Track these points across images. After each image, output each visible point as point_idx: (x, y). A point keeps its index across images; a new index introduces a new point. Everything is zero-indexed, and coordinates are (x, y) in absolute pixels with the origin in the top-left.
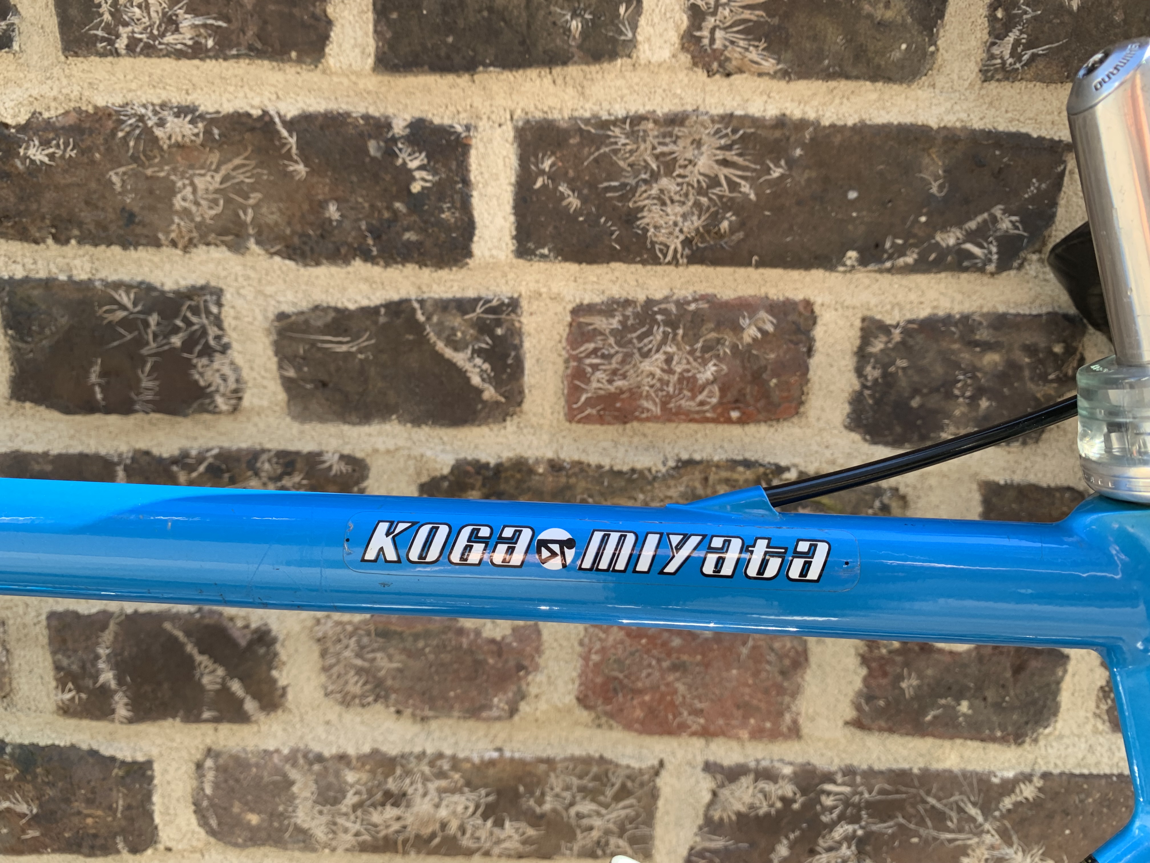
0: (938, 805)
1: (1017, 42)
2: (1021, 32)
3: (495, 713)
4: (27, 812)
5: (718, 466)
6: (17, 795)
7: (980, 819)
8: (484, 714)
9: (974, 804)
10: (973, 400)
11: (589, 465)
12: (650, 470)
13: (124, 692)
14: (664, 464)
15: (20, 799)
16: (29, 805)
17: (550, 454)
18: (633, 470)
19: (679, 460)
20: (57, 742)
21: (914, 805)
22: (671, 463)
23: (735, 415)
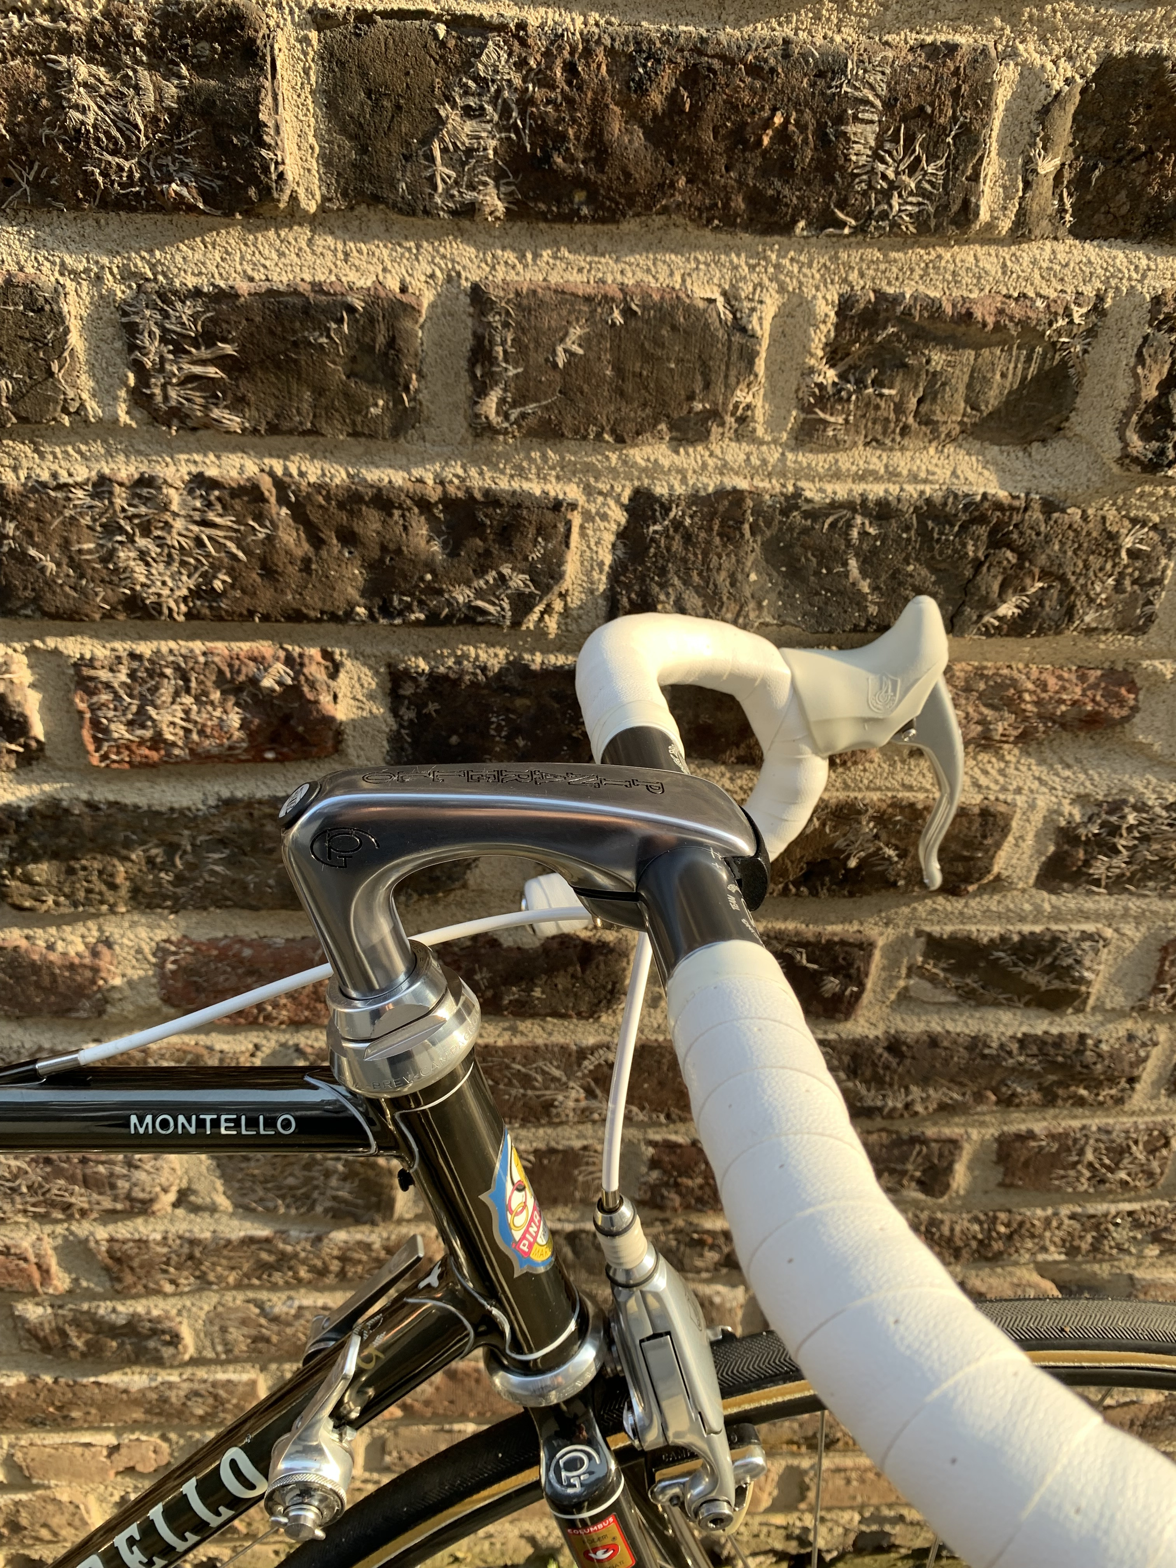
0: (523, 1070)
1: (502, 401)
2: (505, 390)
3: (83, 1014)
5: (260, 802)
7: (564, 1079)
8: (74, 1015)
9: (558, 1067)
10: (510, 738)
11: (126, 805)
12: (189, 809)
14: (204, 802)
17: (84, 796)
18: (172, 810)
19: (220, 799)
21: (500, 1071)
22: (212, 802)
23: (270, 755)
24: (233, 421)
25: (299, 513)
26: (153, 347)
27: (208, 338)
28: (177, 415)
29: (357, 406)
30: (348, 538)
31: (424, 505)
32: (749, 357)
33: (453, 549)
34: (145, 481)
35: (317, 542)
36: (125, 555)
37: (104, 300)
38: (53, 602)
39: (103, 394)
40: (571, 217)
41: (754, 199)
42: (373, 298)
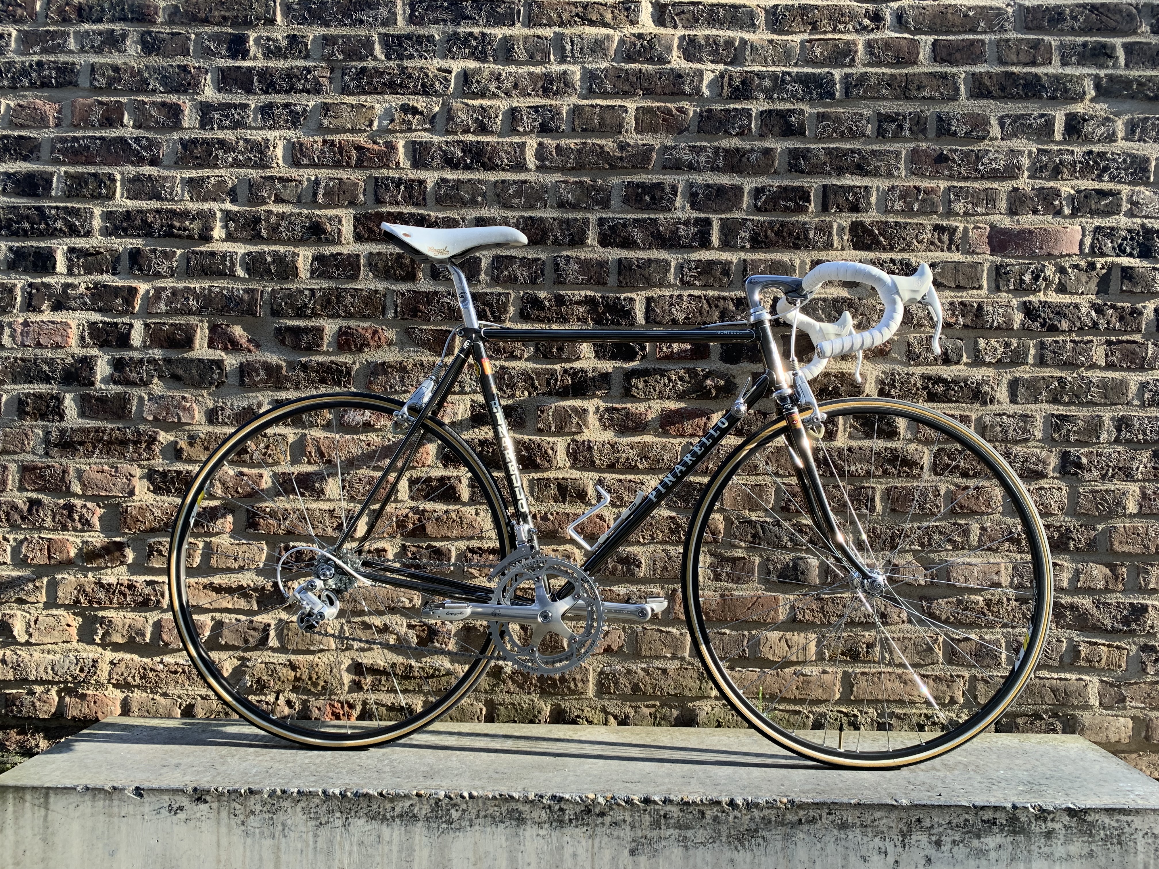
24: (698, 283)
25: (708, 302)
26: (685, 270)
27: (696, 268)
28: (688, 282)
29: (721, 280)
30: (717, 306)
31: (732, 299)
32: (795, 270)
33: (737, 308)
34: (680, 295)
35: (710, 307)
36: (674, 310)
37: (678, 263)
38: (658, 319)
39: (675, 279)
40: (761, 248)
41: (794, 243)
42: (726, 261)
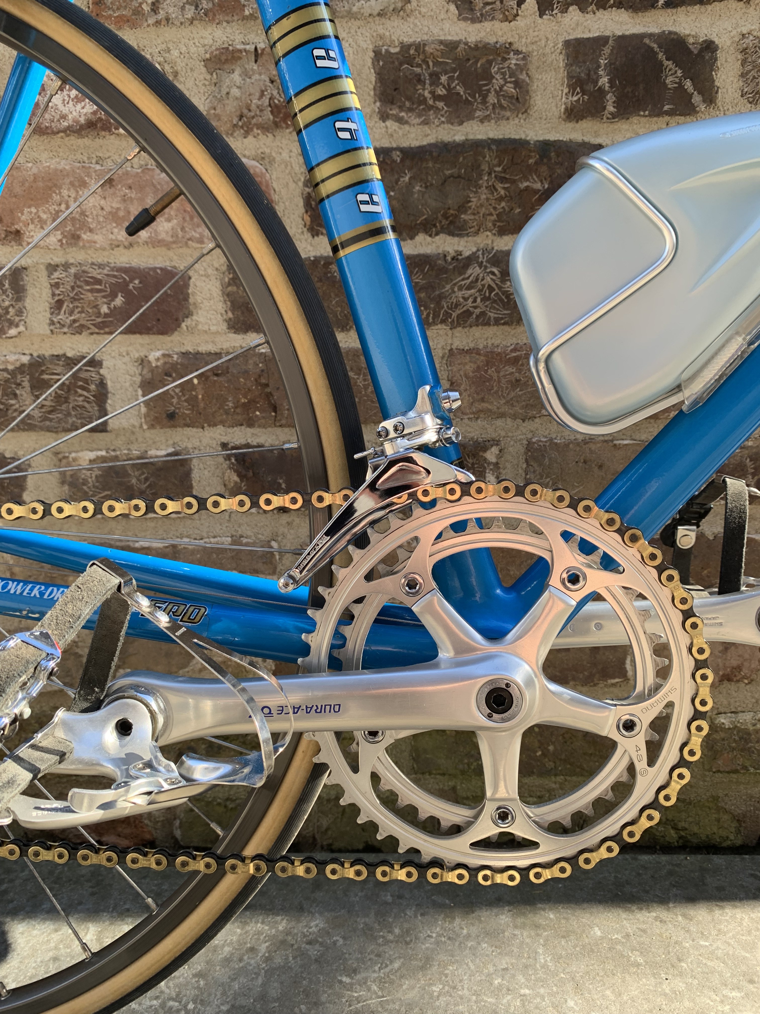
4: (541, 188)
6: (535, 177)
13: (613, 93)
15: (536, 179)
16: (542, 183)
20: (561, 139)
